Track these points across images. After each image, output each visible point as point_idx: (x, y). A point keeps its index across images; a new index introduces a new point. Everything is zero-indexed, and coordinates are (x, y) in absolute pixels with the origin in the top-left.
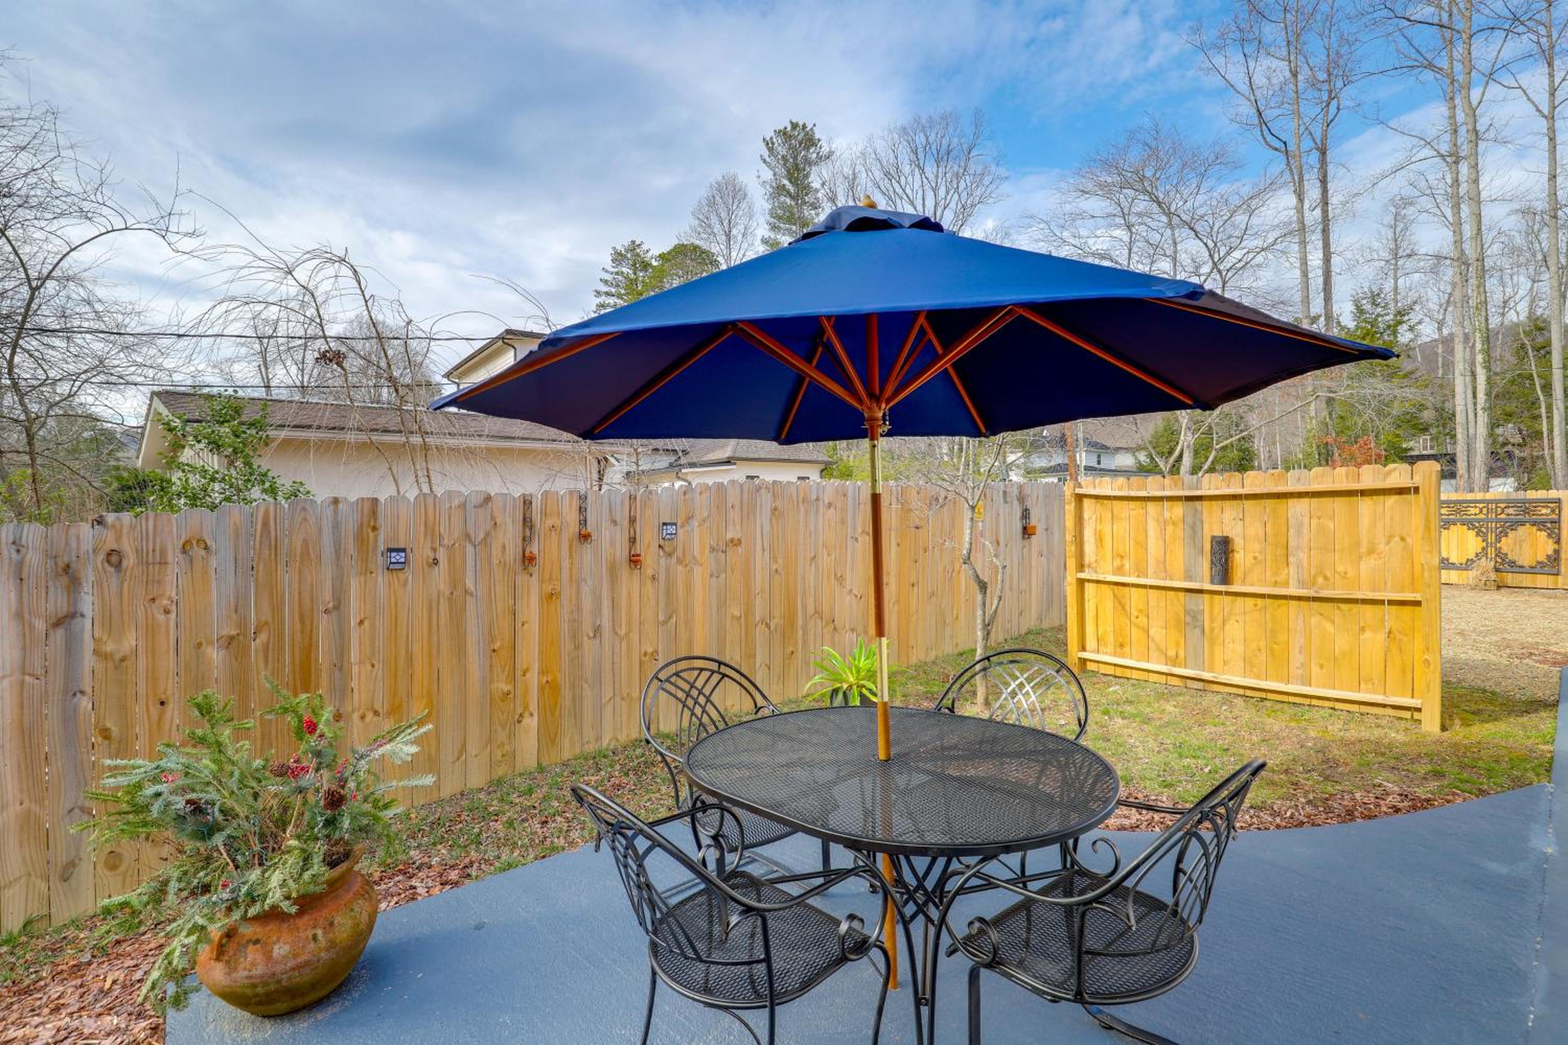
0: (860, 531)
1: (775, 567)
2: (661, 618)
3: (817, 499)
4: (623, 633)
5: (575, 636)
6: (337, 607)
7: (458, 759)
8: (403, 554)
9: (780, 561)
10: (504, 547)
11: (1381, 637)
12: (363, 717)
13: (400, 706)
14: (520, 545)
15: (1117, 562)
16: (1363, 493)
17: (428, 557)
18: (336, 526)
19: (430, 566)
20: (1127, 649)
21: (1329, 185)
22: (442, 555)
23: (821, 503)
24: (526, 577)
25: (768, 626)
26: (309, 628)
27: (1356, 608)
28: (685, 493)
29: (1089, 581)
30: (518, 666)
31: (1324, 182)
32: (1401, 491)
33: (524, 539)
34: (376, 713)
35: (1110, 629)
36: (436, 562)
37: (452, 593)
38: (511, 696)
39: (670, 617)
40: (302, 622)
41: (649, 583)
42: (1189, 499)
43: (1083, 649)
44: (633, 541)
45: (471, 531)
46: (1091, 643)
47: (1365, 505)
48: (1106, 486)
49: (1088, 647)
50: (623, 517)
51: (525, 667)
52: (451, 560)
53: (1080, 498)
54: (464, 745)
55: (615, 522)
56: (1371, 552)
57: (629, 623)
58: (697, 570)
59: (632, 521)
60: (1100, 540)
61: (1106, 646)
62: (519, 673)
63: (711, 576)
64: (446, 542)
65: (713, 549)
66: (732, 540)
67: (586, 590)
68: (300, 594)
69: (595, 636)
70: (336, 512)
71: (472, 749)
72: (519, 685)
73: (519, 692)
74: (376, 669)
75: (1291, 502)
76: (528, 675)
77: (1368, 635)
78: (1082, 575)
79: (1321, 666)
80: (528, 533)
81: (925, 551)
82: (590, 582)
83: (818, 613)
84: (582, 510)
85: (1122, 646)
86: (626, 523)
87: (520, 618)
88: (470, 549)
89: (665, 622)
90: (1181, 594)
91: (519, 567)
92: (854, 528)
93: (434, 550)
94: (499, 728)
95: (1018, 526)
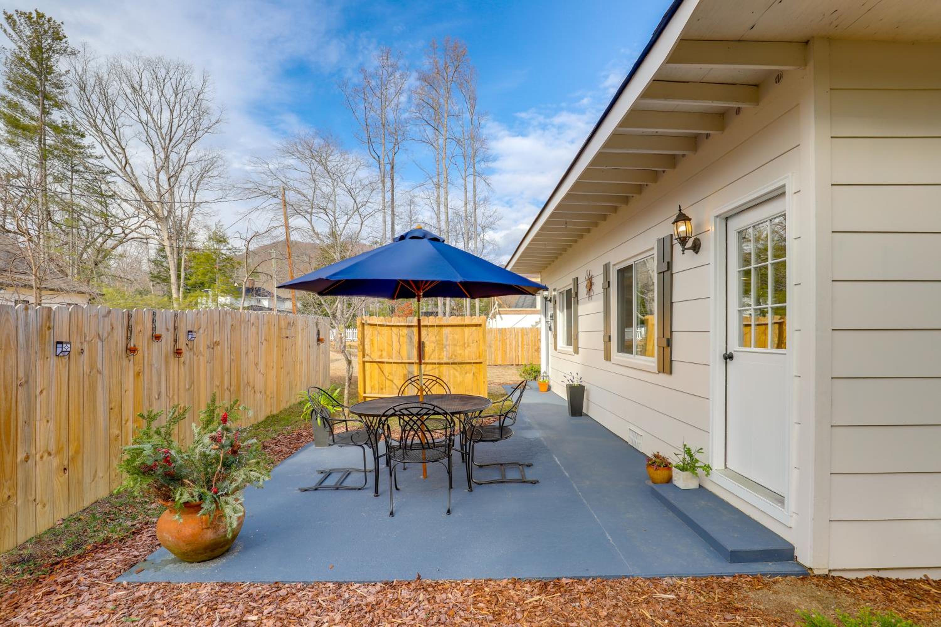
0: (263, 338)
1: (232, 358)
2: (187, 387)
3: (248, 321)
4: (171, 396)
5: (150, 400)
6: (27, 382)
7: (93, 481)
8: (69, 346)
9: (234, 354)
10: (117, 342)
11: (471, 375)
12: (42, 457)
13: (62, 448)
14: (125, 341)
15: (380, 353)
16: (466, 326)
17: (79, 348)
18: (27, 325)
19: (79, 354)
20: (384, 391)
21: (394, 182)
22: (86, 347)
23: (249, 323)
24: (127, 361)
25: (230, 391)
26: (10, 397)
27: (464, 365)
28: (197, 314)
29: (367, 362)
30: (123, 418)
31: (392, 180)
32: (476, 325)
33: (127, 339)
34: (50, 454)
35: (376, 382)
36: (82, 351)
37: (90, 372)
38: (120, 437)
39: (191, 386)
40: (6, 392)
41: (182, 365)
42: (409, 326)
43: (365, 393)
44: (175, 341)
45: (101, 333)
46: (368, 390)
47: (466, 329)
48: (375, 320)
49: (367, 392)
50: (171, 326)
51: (126, 418)
52: (90, 350)
53: (363, 324)
54: (96, 471)
55: (167, 329)
56: (468, 346)
57: (174, 391)
58: (202, 359)
59: (175, 329)
60: (372, 344)
61: (374, 390)
62: (124, 422)
63: (207, 362)
64: (88, 338)
65: (208, 347)
66: (216, 342)
67: (154, 371)
68: (4, 373)
69: (158, 398)
70: (26, 315)
71: (100, 474)
72: (123, 430)
73: (124, 434)
74: (49, 424)
75: (444, 329)
76: (128, 423)
77: (468, 375)
78: (364, 359)
79: (454, 388)
80: (129, 335)
81: (286, 350)
82: (156, 366)
83: (249, 383)
84: (154, 321)
85: (382, 389)
86: (172, 330)
87: (124, 387)
88: (100, 344)
89: (189, 389)
90: (407, 365)
91: (124, 355)
92: (261, 338)
93: (82, 343)
94: (114, 458)
95: (316, 338)
